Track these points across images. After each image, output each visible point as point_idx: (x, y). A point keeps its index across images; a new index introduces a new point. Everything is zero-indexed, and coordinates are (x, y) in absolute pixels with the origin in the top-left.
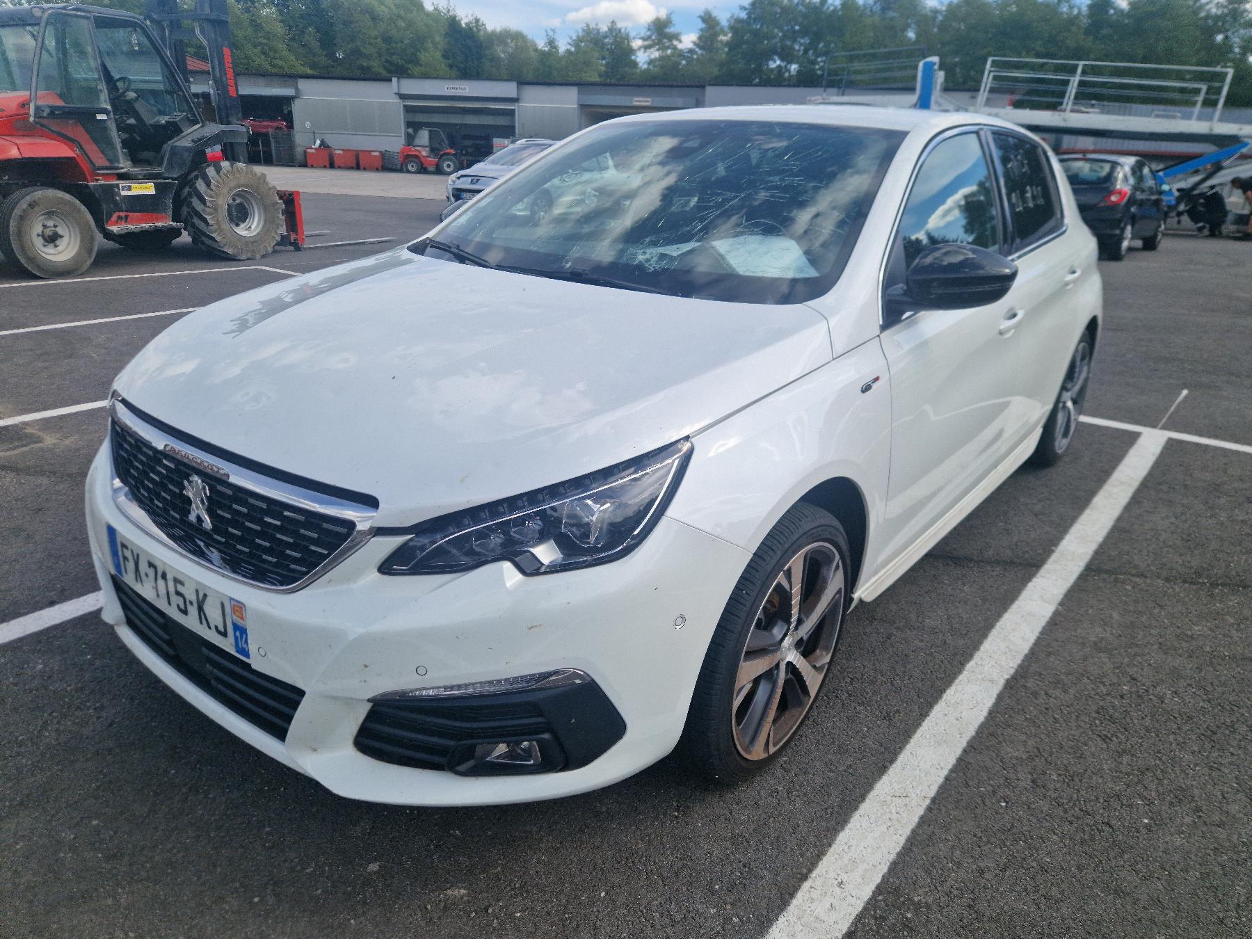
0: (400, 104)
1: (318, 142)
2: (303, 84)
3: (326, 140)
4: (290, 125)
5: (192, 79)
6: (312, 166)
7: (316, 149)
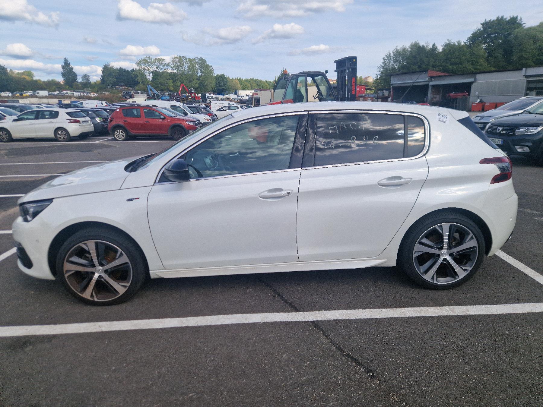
0: (525, 80)
1: (479, 100)
2: (479, 76)
3: (483, 100)
4: (469, 95)
5: (433, 80)
6: (473, 111)
7: (477, 103)
